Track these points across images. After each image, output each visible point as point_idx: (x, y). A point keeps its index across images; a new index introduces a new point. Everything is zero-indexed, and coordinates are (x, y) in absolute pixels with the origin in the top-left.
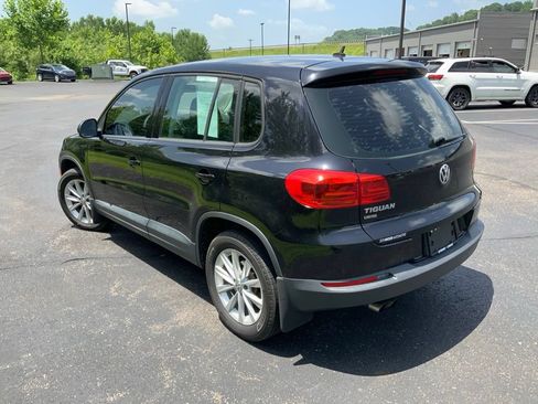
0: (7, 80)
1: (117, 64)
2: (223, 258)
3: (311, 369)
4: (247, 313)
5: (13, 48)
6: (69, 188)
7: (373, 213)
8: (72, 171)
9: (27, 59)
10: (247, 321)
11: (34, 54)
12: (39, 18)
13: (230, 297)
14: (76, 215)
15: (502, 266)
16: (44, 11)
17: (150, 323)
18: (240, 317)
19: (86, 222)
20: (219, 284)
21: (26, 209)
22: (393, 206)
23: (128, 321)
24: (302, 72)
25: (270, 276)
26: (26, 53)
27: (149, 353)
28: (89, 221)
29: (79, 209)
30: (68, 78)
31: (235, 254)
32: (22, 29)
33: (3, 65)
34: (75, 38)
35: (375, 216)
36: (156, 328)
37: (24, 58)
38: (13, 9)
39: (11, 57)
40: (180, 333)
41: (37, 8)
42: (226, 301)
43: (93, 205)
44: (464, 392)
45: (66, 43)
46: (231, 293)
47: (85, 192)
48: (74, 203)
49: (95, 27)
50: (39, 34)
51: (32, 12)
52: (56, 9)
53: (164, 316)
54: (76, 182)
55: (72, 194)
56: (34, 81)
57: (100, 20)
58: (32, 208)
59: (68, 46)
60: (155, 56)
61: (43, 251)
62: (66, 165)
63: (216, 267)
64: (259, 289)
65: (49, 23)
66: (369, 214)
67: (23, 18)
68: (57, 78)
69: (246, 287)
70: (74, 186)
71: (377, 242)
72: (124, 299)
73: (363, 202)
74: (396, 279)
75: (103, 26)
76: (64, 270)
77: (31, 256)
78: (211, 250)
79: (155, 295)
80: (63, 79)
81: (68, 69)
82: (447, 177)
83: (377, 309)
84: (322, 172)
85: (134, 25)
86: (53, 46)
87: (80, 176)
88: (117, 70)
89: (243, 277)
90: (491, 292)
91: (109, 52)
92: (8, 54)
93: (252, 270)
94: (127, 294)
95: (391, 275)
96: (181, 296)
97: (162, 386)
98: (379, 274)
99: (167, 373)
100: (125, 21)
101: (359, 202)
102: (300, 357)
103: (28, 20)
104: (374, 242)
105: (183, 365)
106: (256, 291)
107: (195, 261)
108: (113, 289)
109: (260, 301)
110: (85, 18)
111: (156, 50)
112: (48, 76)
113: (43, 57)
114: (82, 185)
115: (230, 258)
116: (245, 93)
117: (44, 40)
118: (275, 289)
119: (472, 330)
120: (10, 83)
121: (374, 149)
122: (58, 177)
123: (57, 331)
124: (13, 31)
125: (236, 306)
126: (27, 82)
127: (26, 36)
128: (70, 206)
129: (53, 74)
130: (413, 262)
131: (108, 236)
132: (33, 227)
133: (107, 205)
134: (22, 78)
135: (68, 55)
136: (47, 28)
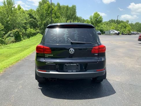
1: (112, 31)
12: (96, 20)
16: (97, 19)
22: (52, 55)
30: (99, 34)
34: (105, 25)
38: (91, 18)
50: (95, 24)
52: (100, 18)
57: (114, 20)
60: (124, 29)
65: (98, 21)
73: (44, 53)
81: (100, 32)
85: (123, 21)
86: (98, 26)
88: (112, 32)
91: (112, 28)
103: (93, 21)
111: (125, 28)
135: (102, 29)
136: (97, 22)
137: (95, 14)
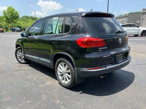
0: (3, 31)
2: (60, 65)
3: (84, 95)
4: (66, 80)
5: (4, 23)
6: (18, 52)
7: (101, 49)
8: (19, 47)
9: (8, 26)
10: (66, 82)
11: (10, 25)
12: (12, 15)
13: (62, 76)
14: (20, 60)
15: (137, 71)
16: (13, 14)
17: (39, 84)
18: (65, 82)
19: (22, 61)
20: (59, 73)
21: (6, 59)
22: (106, 48)
23: (33, 84)
24: (81, 13)
25: (73, 68)
26: (8, 25)
27: (39, 91)
28: (23, 61)
29: (20, 58)
30: (19, 31)
31: (63, 64)
32: (7, 18)
33: (2, 28)
34: (21, 21)
35: (102, 50)
36: (41, 86)
37: (7, 26)
38: (5, 13)
39: (4, 26)
40: (48, 87)
41: (11, 13)
42: (60, 78)
43: (24, 57)
44: (128, 100)
45: (18, 22)
46: (62, 75)
47: (22, 53)
48: (19, 56)
49: (26, 18)
50: (12, 20)
51: (10, 14)
52: (16, 13)
53: (43, 83)
54: (20, 50)
55: (19, 54)
56: (10, 32)
57: (28, 17)
58: (8, 59)
59: (19, 23)
61: (10, 68)
62: (17, 46)
63: (58, 68)
64: (70, 73)
66: (100, 50)
67: (7, 15)
68: (16, 31)
69: (66, 73)
70: (19, 52)
71: (102, 57)
72: (32, 79)
73: (98, 46)
74: (108, 68)
75: (29, 18)
76: (16, 73)
77: (7, 70)
78: (57, 63)
79: (41, 78)
80: (17, 31)
81: (19, 29)
82: (121, 41)
83: (103, 77)
84: (86, 38)
85: (37, 18)
86: (15, 23)
87: (21, 49)
89: (65, 70)
90: (134, 77)
91: (30, 24)
92: (3, 25)
93: (68, 68)
94: (33, 78)
95: (106, 67)
96: (48, 78)
97: (42, 99)
98: (103, 67)
99: (44, 96)
100: (34, 17)
101: (97, 46)
102: (81, 92)
103: (9, 16)
104: (101, 57)
105: (49, 94)
106: (69, 74)
107: (52, 68)
108: (29, 77)
109: (70, 76)
110: (24, 16)
112: (13, 30)
113: (12, 26)
114: (21, 51)
115: (62, 65)
116: (65, 24)
117: (13, 21)
118: (74, 72)
119: (129, 85)
120: (3, 32)
121: (101, 32)
122: (15, 49)
123: (13, 86)
124: (5, 19)
125: (63, 79)
126: (8, 32)
127: (8, 20)
128: (18, 57)
129: (15, 30)
130: (112, 64)
131: (28, 65)
132: (8, 63)
133: (28, 55)
134: (7, 31)
135: (19, 25)
136: (14, 18)
137: (9, 8)
